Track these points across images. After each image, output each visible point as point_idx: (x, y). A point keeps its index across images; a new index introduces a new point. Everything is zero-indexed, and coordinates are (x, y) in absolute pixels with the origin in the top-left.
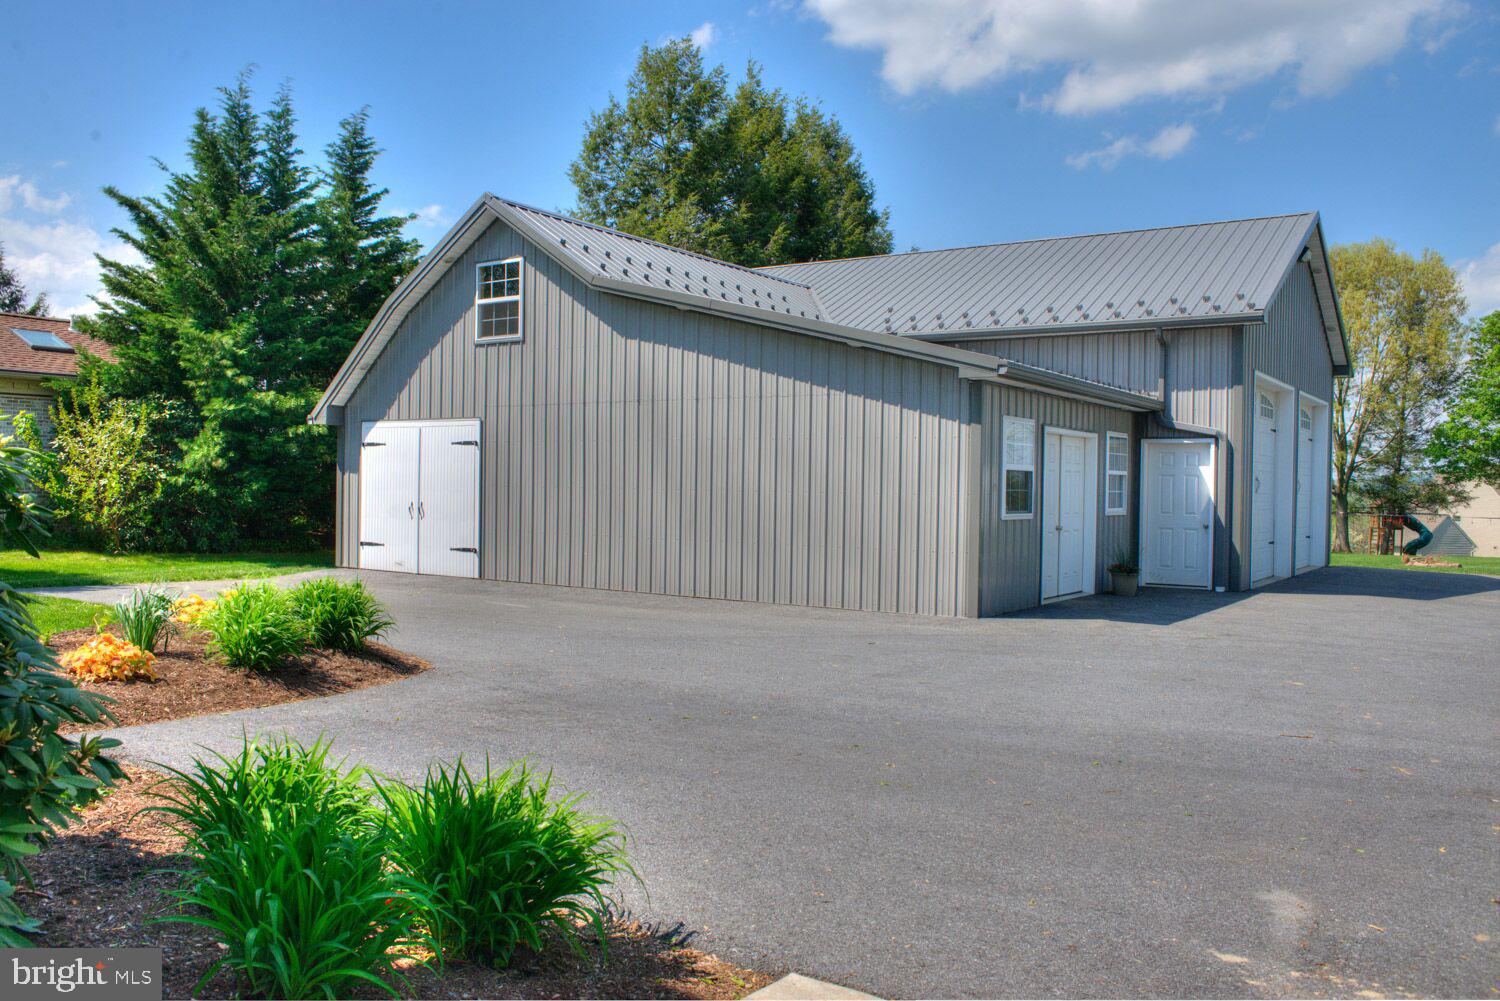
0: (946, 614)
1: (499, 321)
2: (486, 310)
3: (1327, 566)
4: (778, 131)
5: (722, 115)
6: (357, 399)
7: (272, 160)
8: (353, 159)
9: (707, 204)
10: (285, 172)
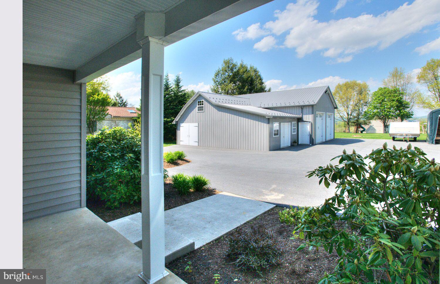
0: (265, 150)
1: (200, 109)
2: (199, 107)
3: (334, 138)
4: (247, 70)
5: (237, 69)
6: (180, 119)
7: (166, 83)
8: (178, 82)
9: (235, 83)
10: (168, 85)
